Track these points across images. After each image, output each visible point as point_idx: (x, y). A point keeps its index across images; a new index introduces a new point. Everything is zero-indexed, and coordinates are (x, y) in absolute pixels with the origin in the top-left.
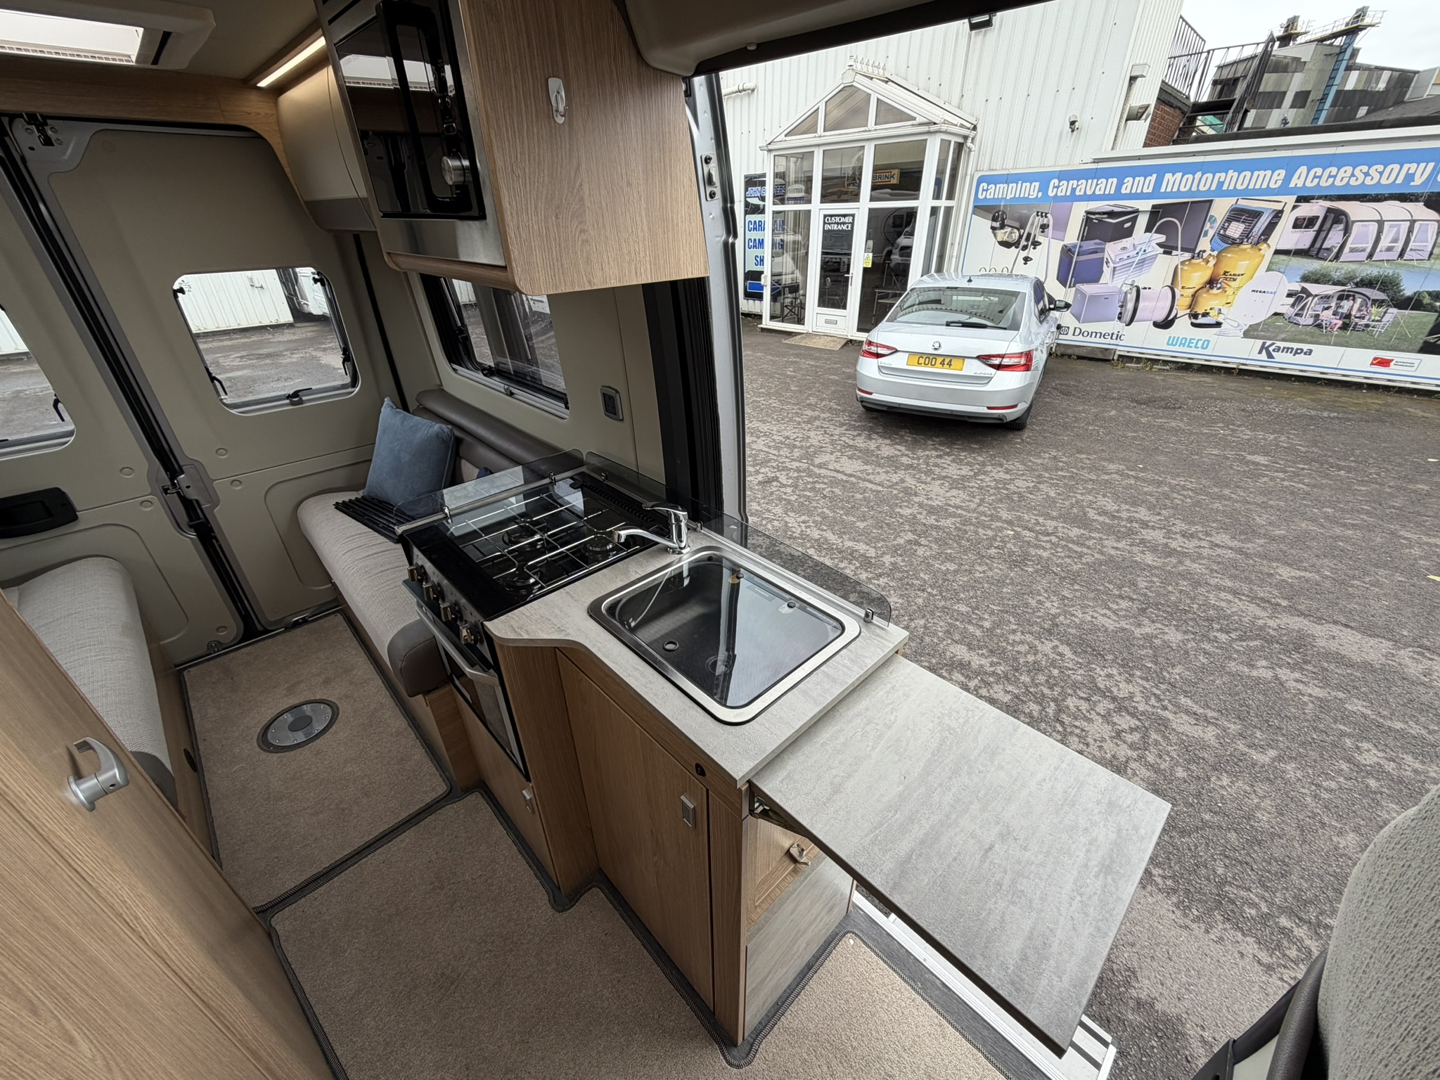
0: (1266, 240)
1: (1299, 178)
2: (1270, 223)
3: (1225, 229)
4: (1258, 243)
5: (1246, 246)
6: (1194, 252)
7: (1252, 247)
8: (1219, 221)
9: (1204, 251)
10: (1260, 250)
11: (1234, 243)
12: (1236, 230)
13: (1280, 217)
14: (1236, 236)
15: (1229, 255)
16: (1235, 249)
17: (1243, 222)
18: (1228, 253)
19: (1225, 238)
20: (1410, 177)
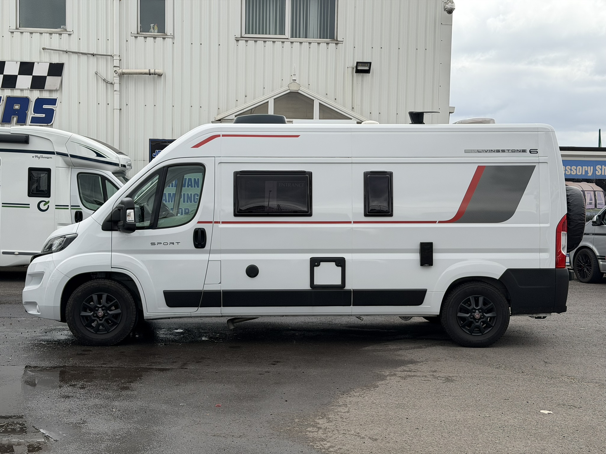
20: (586, 172)
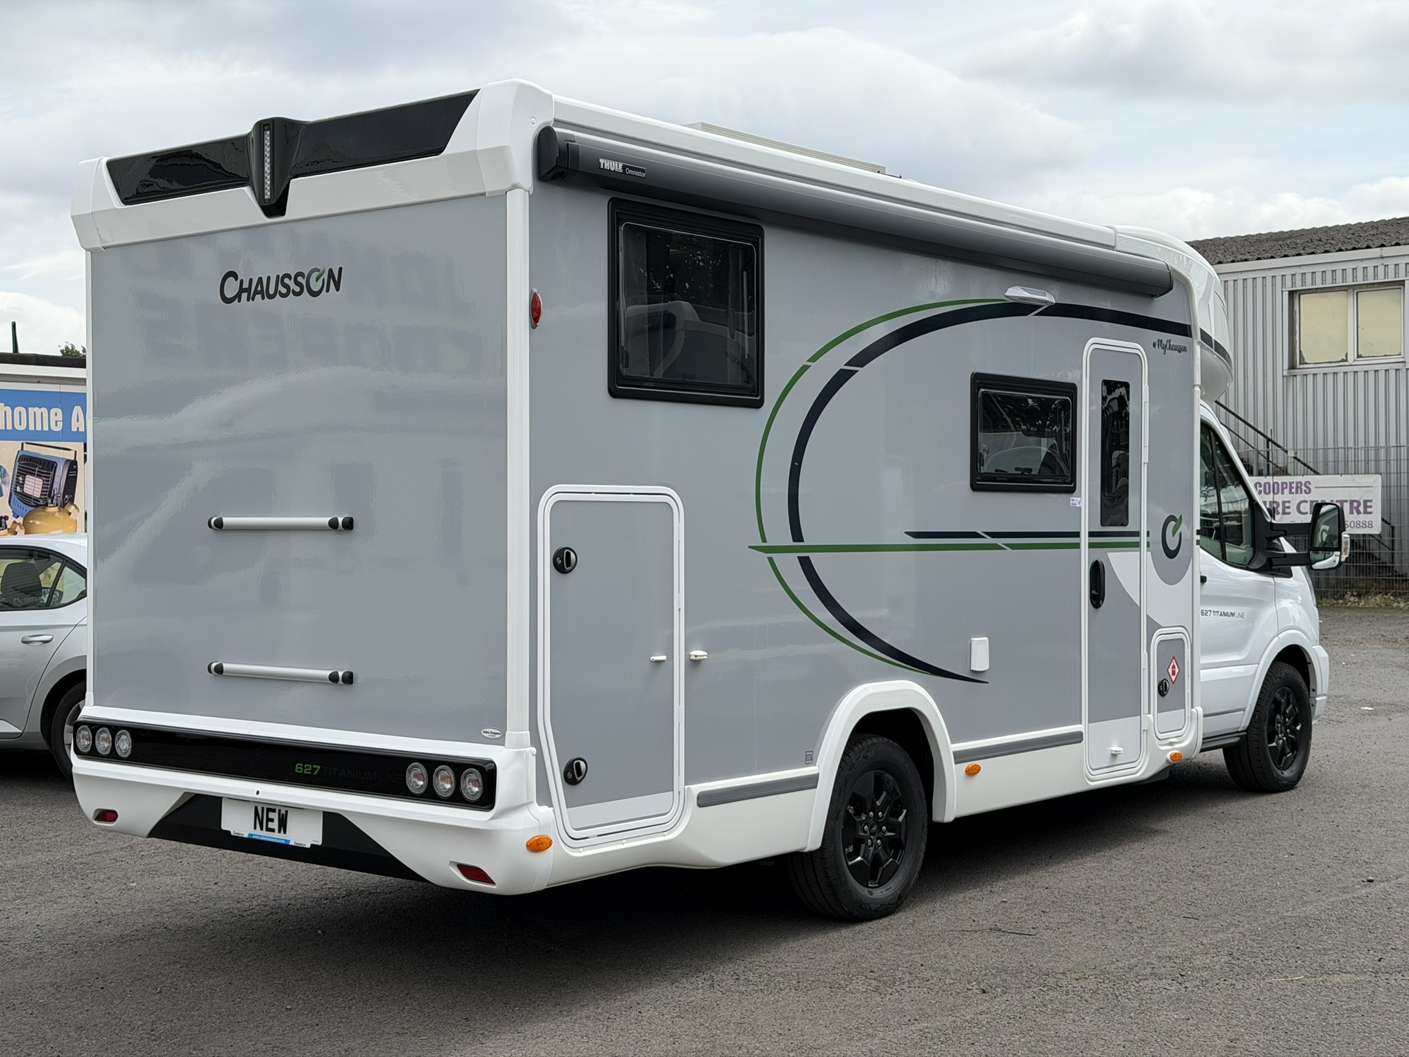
0: (72, 500)
1: (78, 421)
2: (68, 477)
3: (22, 486)
4: (63, 505)
5: (52, 509)
7: (60, 511)
8: (10, 472)
9: (6, 518)
10: (70, 514)
11: (38, 506)
12: (34, 486)
13: (76, 470)
14: (37, 494)
15: (37, 522)
16: (39, 512)
17: (39, 476)
18: (37, 520)
19: (25, 498)
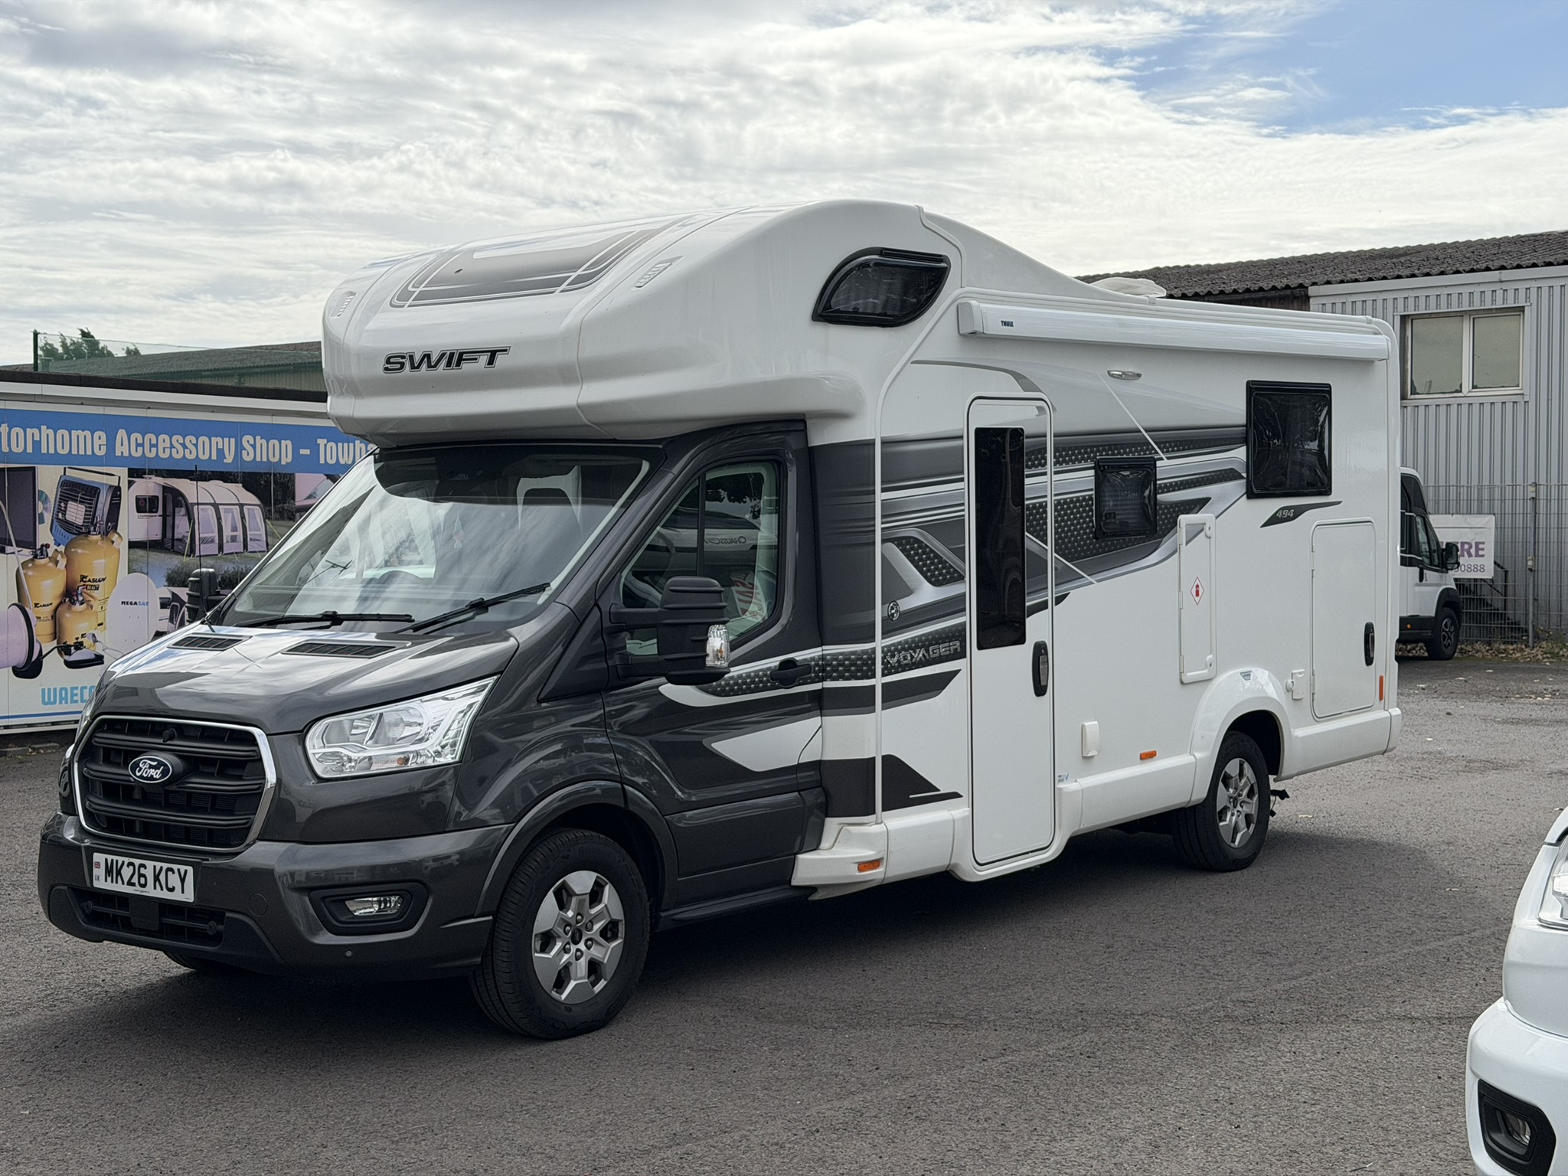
0: (115, 528)
1: (122, 445)
2: (111, 505)
3: (64, 513)
4: (106, 533)
5: (95, 537)
6: (35, 548)
7: (103, 539)
8: (52, 498)
9: (47, 546)
10: (113, 542)
11: (80, 533)
12: (76, 513)
13: (120, 496)
15: (80, 551)
16: (82, 541)
17: (81, 502)
18: (77, 548)
20: (221, 452)
